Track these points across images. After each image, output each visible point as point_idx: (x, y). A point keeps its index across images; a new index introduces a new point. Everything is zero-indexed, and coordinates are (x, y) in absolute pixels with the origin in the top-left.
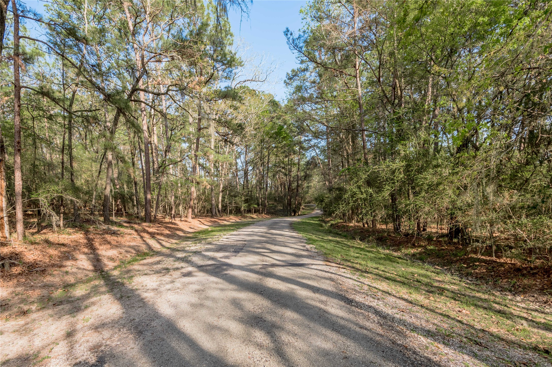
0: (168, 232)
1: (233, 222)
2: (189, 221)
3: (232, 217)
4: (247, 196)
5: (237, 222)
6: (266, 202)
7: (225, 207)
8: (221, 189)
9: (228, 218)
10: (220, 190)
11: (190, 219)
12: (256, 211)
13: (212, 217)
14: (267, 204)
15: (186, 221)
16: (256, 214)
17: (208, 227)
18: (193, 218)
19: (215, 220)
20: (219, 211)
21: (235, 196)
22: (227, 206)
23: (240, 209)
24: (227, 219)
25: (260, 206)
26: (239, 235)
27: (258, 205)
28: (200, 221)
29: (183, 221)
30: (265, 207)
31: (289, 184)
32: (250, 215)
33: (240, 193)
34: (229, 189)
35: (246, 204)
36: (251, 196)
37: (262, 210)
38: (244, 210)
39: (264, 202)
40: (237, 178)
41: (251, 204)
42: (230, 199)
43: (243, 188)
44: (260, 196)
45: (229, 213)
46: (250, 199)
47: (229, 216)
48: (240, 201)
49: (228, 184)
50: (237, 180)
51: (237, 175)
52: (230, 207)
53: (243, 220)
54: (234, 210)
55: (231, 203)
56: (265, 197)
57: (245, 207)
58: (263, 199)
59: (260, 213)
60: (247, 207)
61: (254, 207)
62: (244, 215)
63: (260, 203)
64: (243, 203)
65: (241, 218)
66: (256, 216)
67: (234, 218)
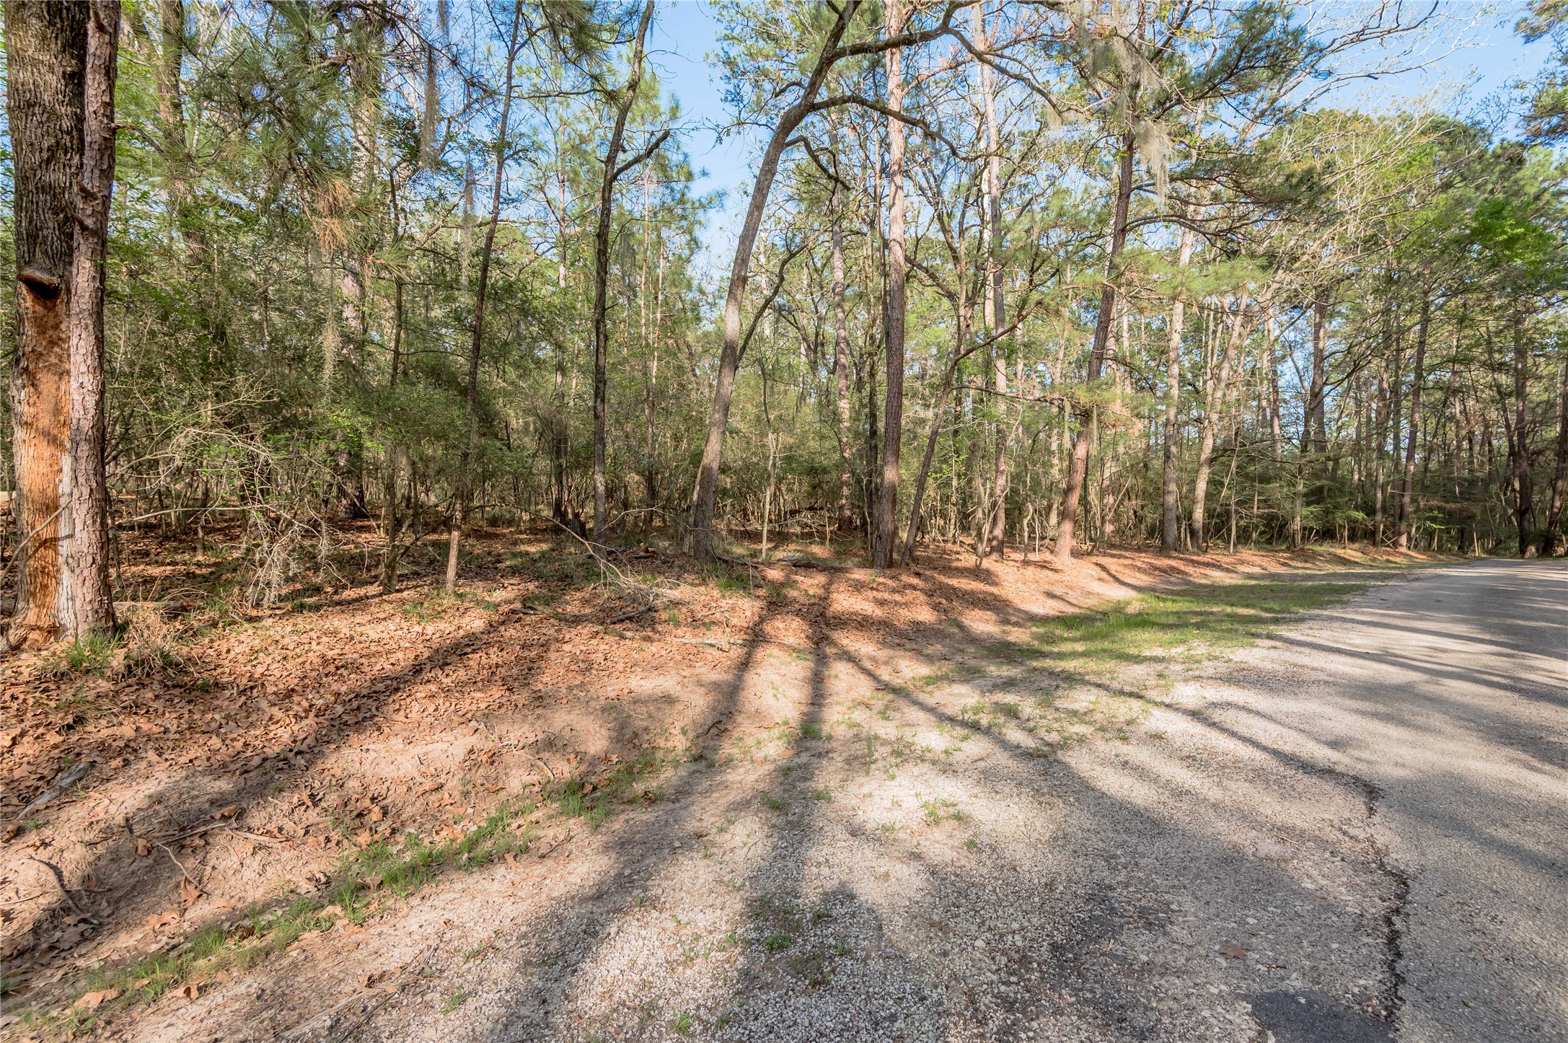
0: (925, 615)
1: (1251, 576)
2: (1057, 566)
3: (1247, 553)
4: (1315, 476)
5: (1273, 576)
6: (1407, 500)
7: (1219, 515)
8: (1206, 453)
9: (1229, 560)
10: (1203, 457)
11: (1063, 559)
12: (1357, 534)
13: (1163, 550)
14: (1410, 509)
15: (1044, 566)
16: (1357, 545)
17: (1132, 594)
18: (1076, 554)
19: (1173, 563)
20: (1193, 533)
21: (1264, 479)
22: (1228, 513)
23: (1282, 527)
24: (1225, 560)
25: (1379, 517)
26: (1290, 683)
27: (1370, 511)
28: (1103, 568)
29: (1036, 564)
30: (1401, 518)
31: (1521, 431)
32: (1331, 550)
33: (1287, 466)
34: (1241, 452)
35: (1311, 508)
36: (1333, 478)
37: (1384, 533)
38: (1304, 529)
39: (1397, 500)
40: (1276, 422)
41: (1335, 507)
42: (1244, 489)
43: (1304, 449)
44: (1381, 479)
45: (1238, 537)
46: (1329, 490)
47: (1235, 552)
48: (1287, 497)
49: (1236, 434)
50: (1277, 430)
51: (1275, 413)
52: (1241, 518)
53: (1300, 568)
54: (1257, 527)
55: (1246, 502)
56: (1405, 482)
57: (1306, 517)
58: (1393, 488)
59: (1374, 544)
60: (1316, 518)
61: (1350, 519)
62: (1302, 549)
63: (1379, 505)
64: (1298, 502)
65: (1290, 559)
66: (1359, 554)
67: (1257, 560)
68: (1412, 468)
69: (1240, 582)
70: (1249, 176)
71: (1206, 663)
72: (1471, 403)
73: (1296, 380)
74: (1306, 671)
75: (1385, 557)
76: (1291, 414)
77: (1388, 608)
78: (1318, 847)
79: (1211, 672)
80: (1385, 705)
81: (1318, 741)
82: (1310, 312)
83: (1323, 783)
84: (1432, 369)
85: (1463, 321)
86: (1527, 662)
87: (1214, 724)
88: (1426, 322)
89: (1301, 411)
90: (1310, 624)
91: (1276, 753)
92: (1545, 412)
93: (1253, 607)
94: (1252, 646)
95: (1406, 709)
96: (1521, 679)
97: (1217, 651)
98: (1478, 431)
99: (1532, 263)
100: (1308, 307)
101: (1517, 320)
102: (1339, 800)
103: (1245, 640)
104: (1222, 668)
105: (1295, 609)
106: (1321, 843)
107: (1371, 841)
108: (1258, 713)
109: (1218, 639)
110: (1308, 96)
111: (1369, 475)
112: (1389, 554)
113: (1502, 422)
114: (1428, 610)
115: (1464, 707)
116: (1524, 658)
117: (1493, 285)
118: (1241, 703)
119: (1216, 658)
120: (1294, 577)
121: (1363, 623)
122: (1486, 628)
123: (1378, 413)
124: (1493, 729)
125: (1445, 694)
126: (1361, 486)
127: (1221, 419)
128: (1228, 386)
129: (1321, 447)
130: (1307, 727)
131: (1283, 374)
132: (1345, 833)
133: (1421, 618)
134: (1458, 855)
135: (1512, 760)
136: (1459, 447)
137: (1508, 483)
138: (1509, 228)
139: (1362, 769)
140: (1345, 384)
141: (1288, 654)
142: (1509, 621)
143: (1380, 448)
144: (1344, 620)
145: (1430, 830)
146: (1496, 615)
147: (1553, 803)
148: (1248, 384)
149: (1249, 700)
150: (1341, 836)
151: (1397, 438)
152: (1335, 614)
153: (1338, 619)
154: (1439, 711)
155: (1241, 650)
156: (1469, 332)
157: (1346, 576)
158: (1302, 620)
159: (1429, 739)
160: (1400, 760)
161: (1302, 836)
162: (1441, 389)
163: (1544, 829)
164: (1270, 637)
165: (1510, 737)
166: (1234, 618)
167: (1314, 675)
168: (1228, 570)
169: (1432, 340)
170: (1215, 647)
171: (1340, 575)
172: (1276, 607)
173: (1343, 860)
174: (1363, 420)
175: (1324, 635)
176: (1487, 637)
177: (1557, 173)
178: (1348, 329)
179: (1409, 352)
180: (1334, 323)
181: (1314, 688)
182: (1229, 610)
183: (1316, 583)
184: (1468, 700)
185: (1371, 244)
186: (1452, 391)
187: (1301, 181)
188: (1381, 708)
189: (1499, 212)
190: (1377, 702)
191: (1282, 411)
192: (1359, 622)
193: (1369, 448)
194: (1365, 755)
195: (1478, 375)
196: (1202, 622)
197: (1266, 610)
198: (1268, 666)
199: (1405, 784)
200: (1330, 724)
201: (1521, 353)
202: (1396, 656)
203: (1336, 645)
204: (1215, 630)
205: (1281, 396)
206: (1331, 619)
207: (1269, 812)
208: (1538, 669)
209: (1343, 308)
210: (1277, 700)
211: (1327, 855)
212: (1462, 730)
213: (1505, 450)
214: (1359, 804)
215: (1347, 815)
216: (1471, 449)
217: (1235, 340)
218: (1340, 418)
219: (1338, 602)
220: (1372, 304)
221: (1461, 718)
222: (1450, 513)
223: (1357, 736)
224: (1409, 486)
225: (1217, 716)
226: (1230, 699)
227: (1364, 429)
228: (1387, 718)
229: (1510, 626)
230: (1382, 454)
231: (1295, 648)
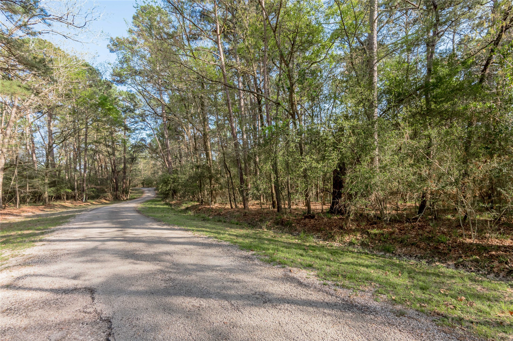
1: (28, 217)
3: (25, 207)
4: (52, 177)
5: (38, 216)
6: (85, 185)
7: (10, 193)
9: (17, 211)
12: (69, 197)
14: (86, 188)
16: (69, 201)
21: (31, 178)
22: (15, 191)
23: (40, 196)
24: (15, 211)
25: (76, 191)
26: (53, 258)
27: (73, 189)
30: (83, 191)
31: (114, 165)
32: (60, 203)
33: (41, 173)
34: (19, 166)
35: (52, 189)
36: (59, 177)
37: (78, 196)
38: (49, 196)
39: (82, 185)
40: (34, 155)
41: (61, 188)
42: (21, 182)
43: (47, 166)
44: (76, 178)
45: (20, 201)
46: (58, 182)
47: (20, 207)
48: (41, 185)
49: (16, 158)
50: (35, 159)
51: (33, 151)
52: (21, 193)
53: (48, 211)
54: (29, 196)
55: (23, 187)
56: (84, 179)
57: (50, 192)
58: (80, 181)
59: (75, 200)
60: (54, 192)
61: (66, 192)
62: (49, 204)
63: (76, 187)
64: (46, 187)
65: (44, 208)
66: (70, 204)
67: (30, 210)
68: (86, 175)
69: (23, 220)
70: (16, 49)
71: (11, 259)
72: (101, 156)
73: (42, 140)
74: (59, 251)
75: (79, 205)
76: (40, 153)
77: (84, 222)
78: (77, 324)
79: (14, 263)
80: (90, 256)
81: (68, 278)
82: (46, 115)
83: (73, 295)
84: (90, 144)
85: (98, 130)
86: (126, 231)
87: (20, 287)
88: (87, 128)
89: (44, 152)
90: (57, 232)
91: (52, 290)
92: (120, 161)
93: (31, 229)
94: (33, 246)
95: (96, 256)
96: (126, 237)
97: (16, 252)
98: (103, 164)
99: (115, 117)
100: (45, 113)
101: (111, 133)
102: (81, 299)
103: (30, 244)
104: (20, 260)
105: (50, 227)
106: (77, 321)
107: (96, 311)
108: (41, 275)
109: (16, 246)
110: (40, 31)
111: (71, 177)
112: (80, 203)
113: (110, 162)
114: (96, 220)
115: (113, 250)
116: (125, 230)
117: (105, 121)
118: (32, 273)
119: (16, 256)
120: (47, 215)
121: (76, 228)
122: (113, 223)
123: (74, 156)
124: (122, 255)
125: (107, 247)
126: (69, 180)
127: (8, 151)
128: (10, 137)
129: (54, 165)
130: (63, 274)
131: (36, 137)
132: (86, 312)
133: (95, 223)
134: (123, 302)
135: (130, 263)
136: (99, 169)
137: (112, 180)
138: (108, 106)
139: (87, 284)
140: (61, 145)
141: (50, 246)
142: (119, 220)
143: (75, 168)
144: (70, 228)
145: (113, 297)
146: (115, 219)
147: (142, 273)
148: (21, 138)
149: (36, 271)
150: (84, 315)
151: (80, 165)
152: (66, 227)
153: (67, 228)
154: (107, 253)
155: (28, 249)
156: (99, 134)
157: (67, 212)
158: (53, 231)
159: (106, 264)
160: (99, 275)
161: (69, 322)
162: (93, 150)
163: (142, 282)
164: (41, 241)
165: (127, 256)
166: (22, 236)
167: (62, 252)
168: (17, 216)
169: (89, 134)
170: (15, 251)
171: (65, 212)
172: (41, 228)
173: (87, 324)
174: (69, 158)
175: (63, 236)
176: (114, 226)
177: (118, 94)
178: (61, 125)
179: (82, 137)
180: (55, 122)
181: (63, 257)
182: (20, 232)
183: (56, 216)
184: (114, 247)
185: (68, 96)
186: (96, 152)
187: (40, 61)
188: (89, 258)
189: (106, 99)
190: (87, 256)
191: (36, 152)
192: (75, 228)
193: (71, 168)
194: (87, 278)
195: (102, 148)
196: (6, 240)
197: (37, 230)
198: (42, 253)
199: (102, 284)
200: (72, 270)
201: (113, 143)
202: (90, 238)
203: (68, 238)
204: (14, 243)
205: (36, 145)
206: (64, 229)
207: (53, 318)
208: (129, 233)
209: (58, 117)
210: (49, 267)
211: (81, 325)
212: (115, 258)
213: (111, 171)
214: (88, 298)
215: (85, 304)
216: (102, 170)
217: (12, 118)
218: (60, 156)
219: (66, 222)
220: (69, 118)
221: (113, 254)
222: (98, 189)
223: (83, 271)
224: (85, 181)
225: (20, 283)
226: (27, 273)
227: (68, 161)
228: (92, 261)
229: (119, 222)
230: (76, 170)
231: (52, 243)
